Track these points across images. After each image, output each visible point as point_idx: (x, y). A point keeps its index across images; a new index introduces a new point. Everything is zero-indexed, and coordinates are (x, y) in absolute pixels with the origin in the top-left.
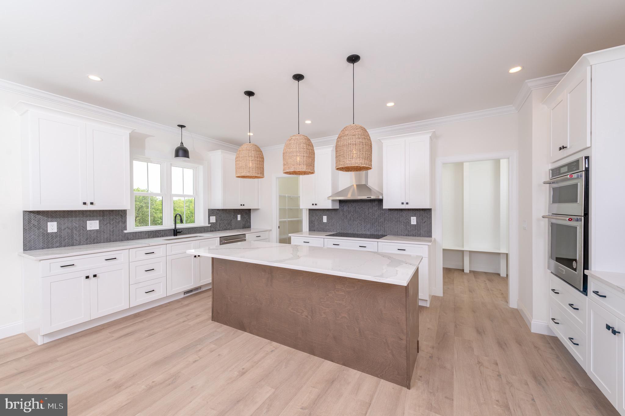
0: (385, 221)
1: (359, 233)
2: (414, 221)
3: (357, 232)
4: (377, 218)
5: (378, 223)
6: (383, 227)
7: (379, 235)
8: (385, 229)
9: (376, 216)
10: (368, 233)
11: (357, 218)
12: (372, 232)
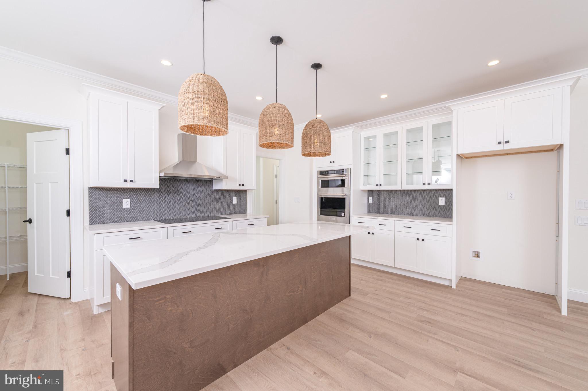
0: (210, 202)
1: (182, 217)
2: (235, 200)
3: (180, 216)
4: (202, 200)
5: (204, 204)
6: (209, 208)
7: (205, 217)
8: (210, 210)
9: (202, 197)
10: (194, 216)
11: (180, 200)
12: (198, 214)
